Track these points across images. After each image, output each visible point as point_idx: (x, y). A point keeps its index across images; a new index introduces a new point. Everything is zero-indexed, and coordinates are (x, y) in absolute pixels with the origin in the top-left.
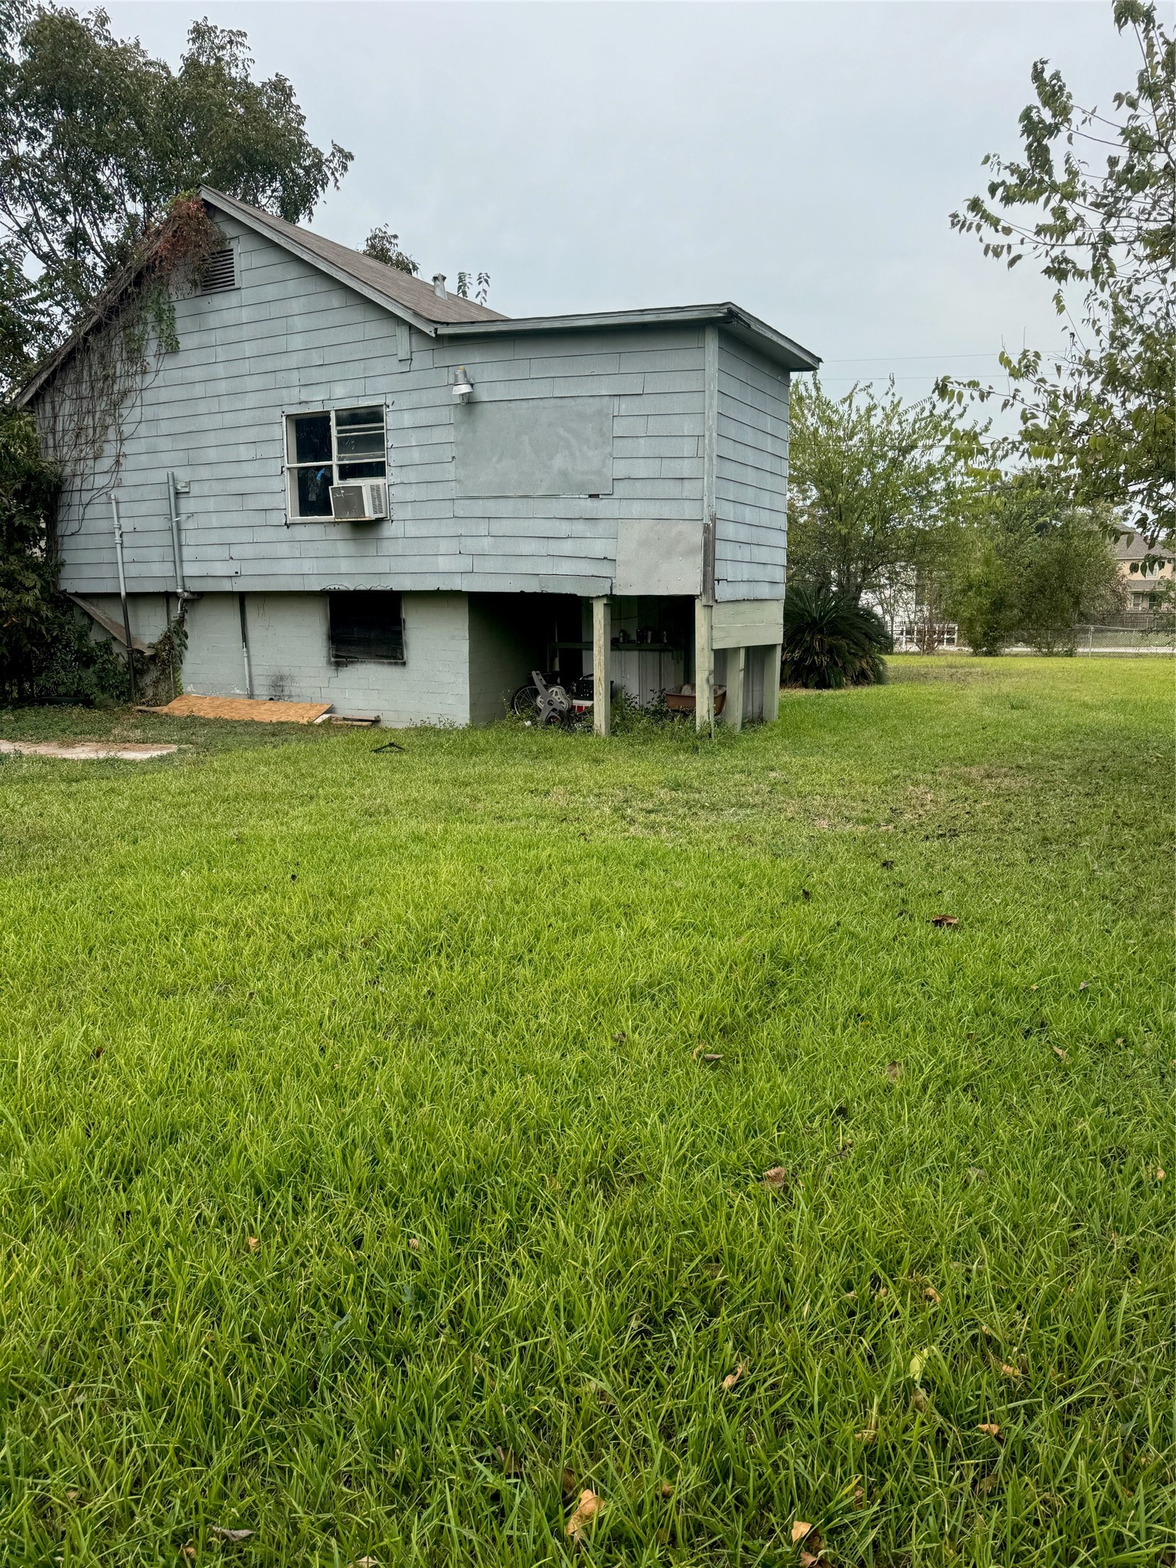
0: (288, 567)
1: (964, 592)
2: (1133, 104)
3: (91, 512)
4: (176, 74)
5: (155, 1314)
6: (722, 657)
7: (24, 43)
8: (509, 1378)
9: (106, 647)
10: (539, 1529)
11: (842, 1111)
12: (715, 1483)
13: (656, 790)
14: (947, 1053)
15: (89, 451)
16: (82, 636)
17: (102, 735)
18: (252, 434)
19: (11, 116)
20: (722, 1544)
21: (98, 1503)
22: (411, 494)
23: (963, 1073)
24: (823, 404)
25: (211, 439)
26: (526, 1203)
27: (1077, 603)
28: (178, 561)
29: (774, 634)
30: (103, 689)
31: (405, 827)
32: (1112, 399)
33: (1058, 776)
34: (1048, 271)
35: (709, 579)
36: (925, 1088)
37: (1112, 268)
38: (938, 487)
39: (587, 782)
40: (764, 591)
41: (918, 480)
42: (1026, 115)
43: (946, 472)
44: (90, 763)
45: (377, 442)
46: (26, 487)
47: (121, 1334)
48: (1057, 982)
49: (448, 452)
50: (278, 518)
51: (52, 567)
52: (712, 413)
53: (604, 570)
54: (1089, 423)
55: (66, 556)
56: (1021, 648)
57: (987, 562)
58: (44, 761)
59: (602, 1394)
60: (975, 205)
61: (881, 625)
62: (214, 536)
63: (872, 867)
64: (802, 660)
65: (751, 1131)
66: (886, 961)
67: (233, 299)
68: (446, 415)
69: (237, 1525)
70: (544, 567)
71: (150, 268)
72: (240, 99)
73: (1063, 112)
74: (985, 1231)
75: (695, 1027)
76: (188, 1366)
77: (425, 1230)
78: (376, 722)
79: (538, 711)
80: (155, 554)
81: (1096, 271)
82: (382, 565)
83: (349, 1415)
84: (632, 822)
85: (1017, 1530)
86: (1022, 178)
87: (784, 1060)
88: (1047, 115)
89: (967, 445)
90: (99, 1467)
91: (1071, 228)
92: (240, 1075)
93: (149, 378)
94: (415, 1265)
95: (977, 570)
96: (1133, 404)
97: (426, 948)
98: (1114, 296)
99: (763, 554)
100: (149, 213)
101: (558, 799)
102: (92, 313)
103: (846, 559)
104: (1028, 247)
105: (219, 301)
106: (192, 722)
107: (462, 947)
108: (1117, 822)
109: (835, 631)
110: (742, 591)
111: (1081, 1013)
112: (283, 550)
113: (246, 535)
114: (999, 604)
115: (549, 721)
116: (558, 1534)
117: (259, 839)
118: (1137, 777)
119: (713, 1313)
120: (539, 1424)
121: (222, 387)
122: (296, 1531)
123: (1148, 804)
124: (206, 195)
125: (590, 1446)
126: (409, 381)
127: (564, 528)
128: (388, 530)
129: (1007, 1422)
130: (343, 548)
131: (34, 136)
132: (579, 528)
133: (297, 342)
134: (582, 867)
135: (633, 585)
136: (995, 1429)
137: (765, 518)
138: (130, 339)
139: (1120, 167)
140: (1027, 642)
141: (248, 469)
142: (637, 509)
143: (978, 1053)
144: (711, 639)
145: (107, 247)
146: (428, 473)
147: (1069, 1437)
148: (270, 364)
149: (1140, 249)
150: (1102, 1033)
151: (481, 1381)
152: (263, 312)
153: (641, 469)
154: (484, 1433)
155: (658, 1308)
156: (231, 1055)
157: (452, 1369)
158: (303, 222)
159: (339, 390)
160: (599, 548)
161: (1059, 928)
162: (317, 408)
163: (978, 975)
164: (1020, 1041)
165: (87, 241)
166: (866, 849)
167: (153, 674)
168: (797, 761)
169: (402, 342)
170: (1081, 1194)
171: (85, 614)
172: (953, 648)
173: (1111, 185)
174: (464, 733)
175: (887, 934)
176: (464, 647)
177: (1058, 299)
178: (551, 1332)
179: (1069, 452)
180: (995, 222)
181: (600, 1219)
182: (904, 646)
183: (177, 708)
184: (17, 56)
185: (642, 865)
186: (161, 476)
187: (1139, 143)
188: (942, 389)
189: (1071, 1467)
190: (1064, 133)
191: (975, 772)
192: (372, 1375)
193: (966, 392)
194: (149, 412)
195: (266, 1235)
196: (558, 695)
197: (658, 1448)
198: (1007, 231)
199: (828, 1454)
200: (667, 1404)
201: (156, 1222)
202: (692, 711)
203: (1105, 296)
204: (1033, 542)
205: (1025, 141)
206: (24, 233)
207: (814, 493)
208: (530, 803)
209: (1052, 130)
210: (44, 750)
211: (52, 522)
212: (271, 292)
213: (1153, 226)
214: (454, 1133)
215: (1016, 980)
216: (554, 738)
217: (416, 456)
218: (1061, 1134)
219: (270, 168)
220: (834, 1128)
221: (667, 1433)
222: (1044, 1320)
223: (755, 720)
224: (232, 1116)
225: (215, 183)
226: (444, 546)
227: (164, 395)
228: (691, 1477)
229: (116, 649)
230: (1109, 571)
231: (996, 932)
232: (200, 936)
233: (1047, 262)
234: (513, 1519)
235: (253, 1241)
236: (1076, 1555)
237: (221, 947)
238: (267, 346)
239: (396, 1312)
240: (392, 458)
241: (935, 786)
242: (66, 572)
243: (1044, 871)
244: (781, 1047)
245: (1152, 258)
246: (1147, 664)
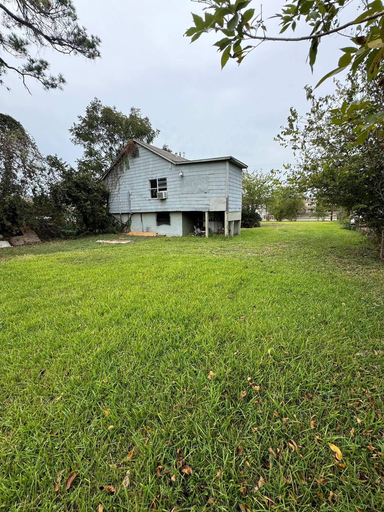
0: (149, 208)
1: (275, 209)
2: (310, 115)
3: (114, 199)
4: (128, 117)
5: (135, 340)
6: (230, 222)
7: (101, 113)
8: (196, 352)
9: (117, 223)
10: (203, 378)
11: (254, 307)
12: (234, 370)
13: (218, 248)
14: (274, 296)
15: (114, 187)
16: (113, 221)
17: (117, 239)
18: (143, 183)
19: (99, 127)
20: (235, 380)
21: (128, 371)
22: (172, 193)
23: (276, 299)
24: (248, 174)
25: (135, 185)
26: (198, 322)
27: (297, 211)
28: (130, 207)
29: (240, 218)
30: (117, 230)
31: (172, 255)
32: (305, 172)
33: (293, 244)
34: (293, 148)
35: (227, 208)
36: (269, 302)
37: (305, 147)
38: (270, 190)
39: (205, 246)
40: (238, 210)
41: (266, 188)
42: (289, 118)
43: (272, 187)
44: (116, 244)
45: (165, 184)
46: (103, 194)
47: (130, 343)
48: (294, 283)
49: (179, 185)
50: (147, 199)
51: (108, 209)
52: (228, 177)
53: (207, 206)
54: (300, 177)
55: (110, 207)
56: (286, 220)
57: (279, 203)
58: (107, 243)
59: (213, 355)
60: (278, 136)
61: (260, 216)
62: (136, 203)
63: (259, 262)
64: (245, 222)
65: (238, 310)
66: (262, 279)
67: (139, 159)
68: (178, 179)
69: (151, 375)
70: (196, 206)
71: (124, 154)
72: (139, 121)
73: (296, 117)
74: (281, 328)
75: (227, 292)
76: (142, 349)
77: (180, 327)
78: (165, 236)
79: (195, 233)
80: (126, 206)
81: (302, 148)
82: (166, 207)
83: (169, 357)
84: (213, 254)
85: (288, 380)
86: (288, 130)
87: (243, 298)
88: (293, 118)
89: (276, 182)
90: (128, 365)
91: (297, 139)
92: (146, 299)
93: (124, 174)
94: (179, 332)
95: (277, 205)
96: (309, 173)
97: (177, 277)
98: (305, 152)
99: (237, 203)
100: (123, 143)
101: (199, 250)
102: (114, 163)
103: (253, 204)
104: (289, 143)
105: (137, 159)
106: (133, 236)
107: (183, 277)
108: (305, 253)
109: (251, 217)
110: (234, 210)
111: (299, 289)
112: (148, 204)
113: (142, 202)
114: (282, 212)
115: (197, 235)
116: (207, 378)
117: (146, 258)
118: (308, 244)
119: (232, 341)
120: (202, 360)
121: (137, 175)
122: (161, 376)
123: (311, 249)
124: (134, 140)
125: (211, 364)
126: (171, 173)
127: (200, 199)
128: (167, 200)
129: (286, 361)
130: (159, 204)
131: (103, 130)
132: (203, 199)
133: (151, 166)
134: (205, 262)
135: (213, 209)
136: (284, 362)
137: (238, 196)
138: (121, 167)
139: (307, 127)
140: (287, 219)
141: (142, 190)
142: (214, 195)
143: (279, 296)
144: (228, 219)
145: (116, 150)
146: (174, 190)
147: (298, 364)
148: (146, 171)
149: (311, 143)
150: (302, 292)
151: (192, 352)
152: (145, 161)
153: (214, 188)
154: (193, 361)
155: (222, 340)
156: (144, 296)
157: (187, 350)
158: (151, 144)
159: (158, 175)
160: (206, 202)
161: (294, 273)
162: (154, 178)
163: (279, 282)
164: (287, 294)
165: (113, 149)
166: (257, 259)
167: (126, 228)
168: (244, 242)
169: (170, 166)
170: (299, 321)
171: (114, 217)
172: (273, 220)
173: (305, 131)
174: (181, 237)
175: (262, 274)
176: (181, 221)
177: (294, 153)
178: (204, 344)
179: (296, 183)
180: (282, 139)
181: (211, 325)
182: (264, 220)
183: (130, 234)
184: (100, 116)
185: (216, 262)
186: (127, 192)
187: (311, 123)
188: (272, 172)
189: (298, 369)
190: (296, 121)
191: (278, 244)
192: (173, 351)
193: (277, 172)
194: (124, 180)
195: (153, 327)
196: (199, 230)
197: (224, 364)
198: (285, 141)
199: (254, 366)
200: (225, 357)
201: (134, 324)
202: (224, 233)
203: (304, 153)
204: (289, 199)
205: (289, 123)
206: (102, 148)
207: (246, 191)
208: (194, 251)
209: (294, 121)
210: (107, 242)
211: (108, 201)
212: (146, 157)
213: (313, 139)
214: (185, 310)
215: (286, 283)
216: (198, 238)
217: (172, 186)
218: (295, 311)
219: (145, 134)
220: (253, 310)
221: (225, 362)
222: (293, 344)
223: (236, 234)
224: (145, 306)
225: (135, 137)
226: (178, 203)
227: (127, 177)
228: (229, 370)
229: (119, 223)
230: (303, 205)
231: (282, 274)
232: (137, 275)
233: (292, 147)
234: (199, 375)
235: (150, 328)
236: (299, 384)
237: (141, 277)
238: (145, 167)
239: (176, 340)
240: (168, 187)
241: (270, 247)
242: (110, 210)
243: (291, 262)
244: (243, 295)
245: (313, 145)
246: (310, 223)
